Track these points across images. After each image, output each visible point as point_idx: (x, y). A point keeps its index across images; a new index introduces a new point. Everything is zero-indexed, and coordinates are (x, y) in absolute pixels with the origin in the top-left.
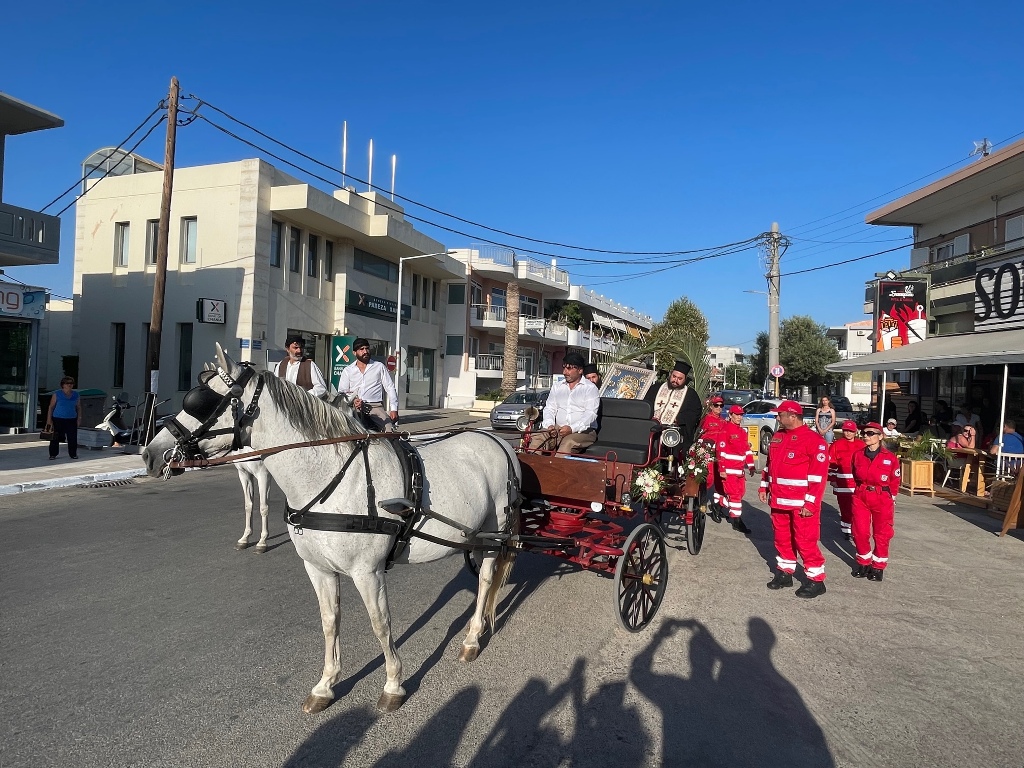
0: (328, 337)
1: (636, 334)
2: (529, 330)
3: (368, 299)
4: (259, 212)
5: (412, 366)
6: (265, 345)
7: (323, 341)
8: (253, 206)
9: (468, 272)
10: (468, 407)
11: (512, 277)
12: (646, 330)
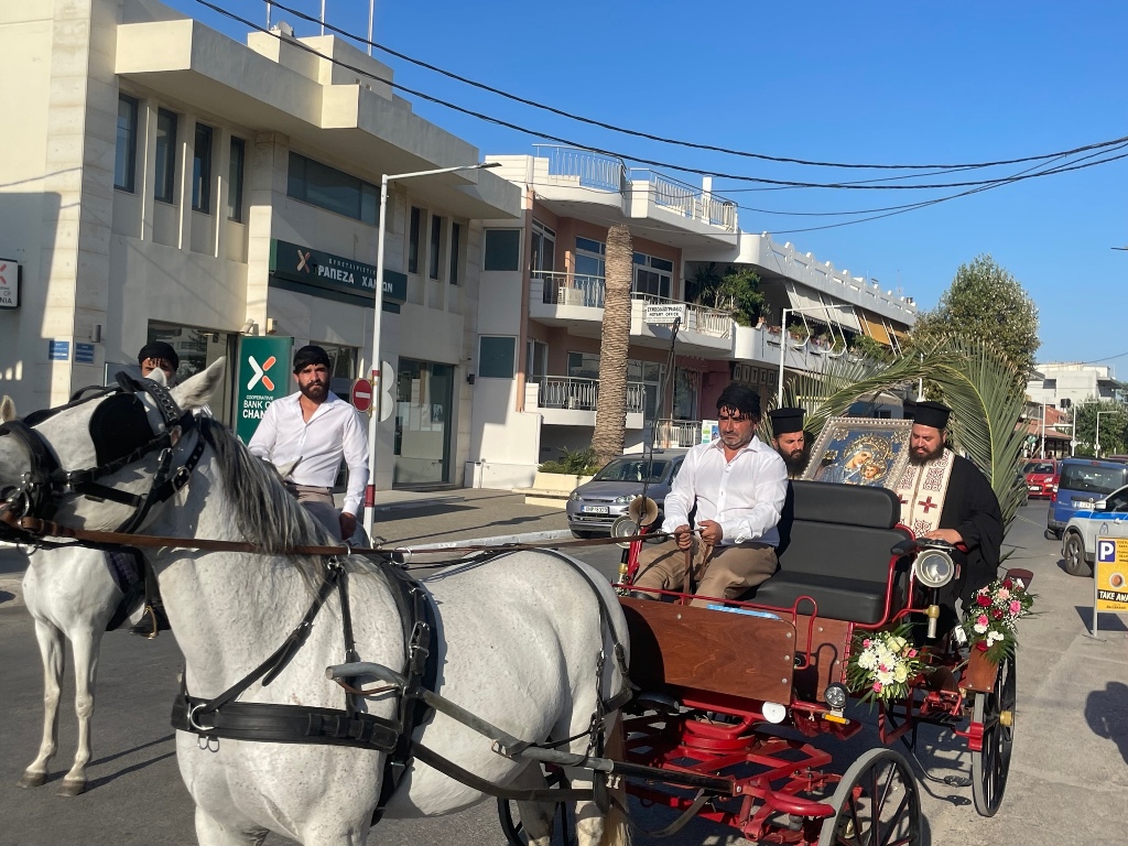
0: (234, 337)
1: (880, 334)
2: (652, 326)
3: (316, 258)
4: (93, 79)
5: (408, 399)
6: (100, 354)
7: (222, 345)
8: (79, 63)
9: (525, 204)
10: (523, 487)
11: (618, 215)
12: (902, 327)
